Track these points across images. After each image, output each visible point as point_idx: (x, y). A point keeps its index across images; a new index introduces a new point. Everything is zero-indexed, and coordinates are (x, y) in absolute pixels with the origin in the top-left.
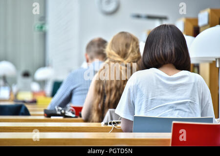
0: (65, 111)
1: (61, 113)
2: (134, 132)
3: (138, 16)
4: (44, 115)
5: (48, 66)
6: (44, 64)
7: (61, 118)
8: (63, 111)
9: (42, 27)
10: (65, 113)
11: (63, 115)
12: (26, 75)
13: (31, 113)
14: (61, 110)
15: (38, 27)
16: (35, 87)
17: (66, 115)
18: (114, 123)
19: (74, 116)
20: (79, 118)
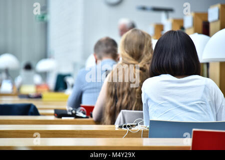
0: (76, 111)
1: (72, 113)
2: (150, 137)
3: (144, 9)
4: (54, 115)
5: (50, 58)
6: (45, 55)
7: (72, 118)
8: (74, 112)
9: (43, 17)
10: (76, 113)
11: (74, 115)
12: (28, 67)
13: (40, 111)
14: (72, 111)
15: (39, 17)
16: (37, 79)
17: (77, 115)
18: (128, 126)
19: (85, 116)
20: (90, 119)
